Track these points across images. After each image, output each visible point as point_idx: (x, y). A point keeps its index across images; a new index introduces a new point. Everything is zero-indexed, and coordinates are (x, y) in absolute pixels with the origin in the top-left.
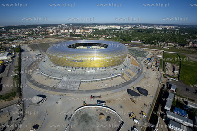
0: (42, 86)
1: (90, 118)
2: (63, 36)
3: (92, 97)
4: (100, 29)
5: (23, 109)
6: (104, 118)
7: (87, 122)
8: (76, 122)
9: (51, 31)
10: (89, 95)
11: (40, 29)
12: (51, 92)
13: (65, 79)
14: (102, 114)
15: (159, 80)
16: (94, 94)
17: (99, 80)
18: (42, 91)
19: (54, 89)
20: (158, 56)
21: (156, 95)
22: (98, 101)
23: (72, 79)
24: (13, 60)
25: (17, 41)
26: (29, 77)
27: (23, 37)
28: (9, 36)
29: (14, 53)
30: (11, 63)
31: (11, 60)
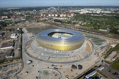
0: (31, 56)
1: (48, 73)
2: (49, 21)
3: (52, 65)
4: (81, 13)
5: (23, 65)
6: (54, 75)
7: (46, 74)
8: (42, 74)
9: (42, 15)
10: (52, 64)
11: (34, 12)
12: (35, 60)
13: (42, 54)
14: (54, 73)
15: (96, 63)
16: (54, 64)
17: (60, 58)
18: (31, 59)
19: (36, 58)
20: (112, 45)
21: (87, 70)
22: (54, 68)
23: (46, 55)
24: (18, 39)
25: (19, 24)
26: (26, 50)
27: (23, 21)
28: (15, 18)
29: (18, 34)
30: (17, 41)
31: (17, 39)
